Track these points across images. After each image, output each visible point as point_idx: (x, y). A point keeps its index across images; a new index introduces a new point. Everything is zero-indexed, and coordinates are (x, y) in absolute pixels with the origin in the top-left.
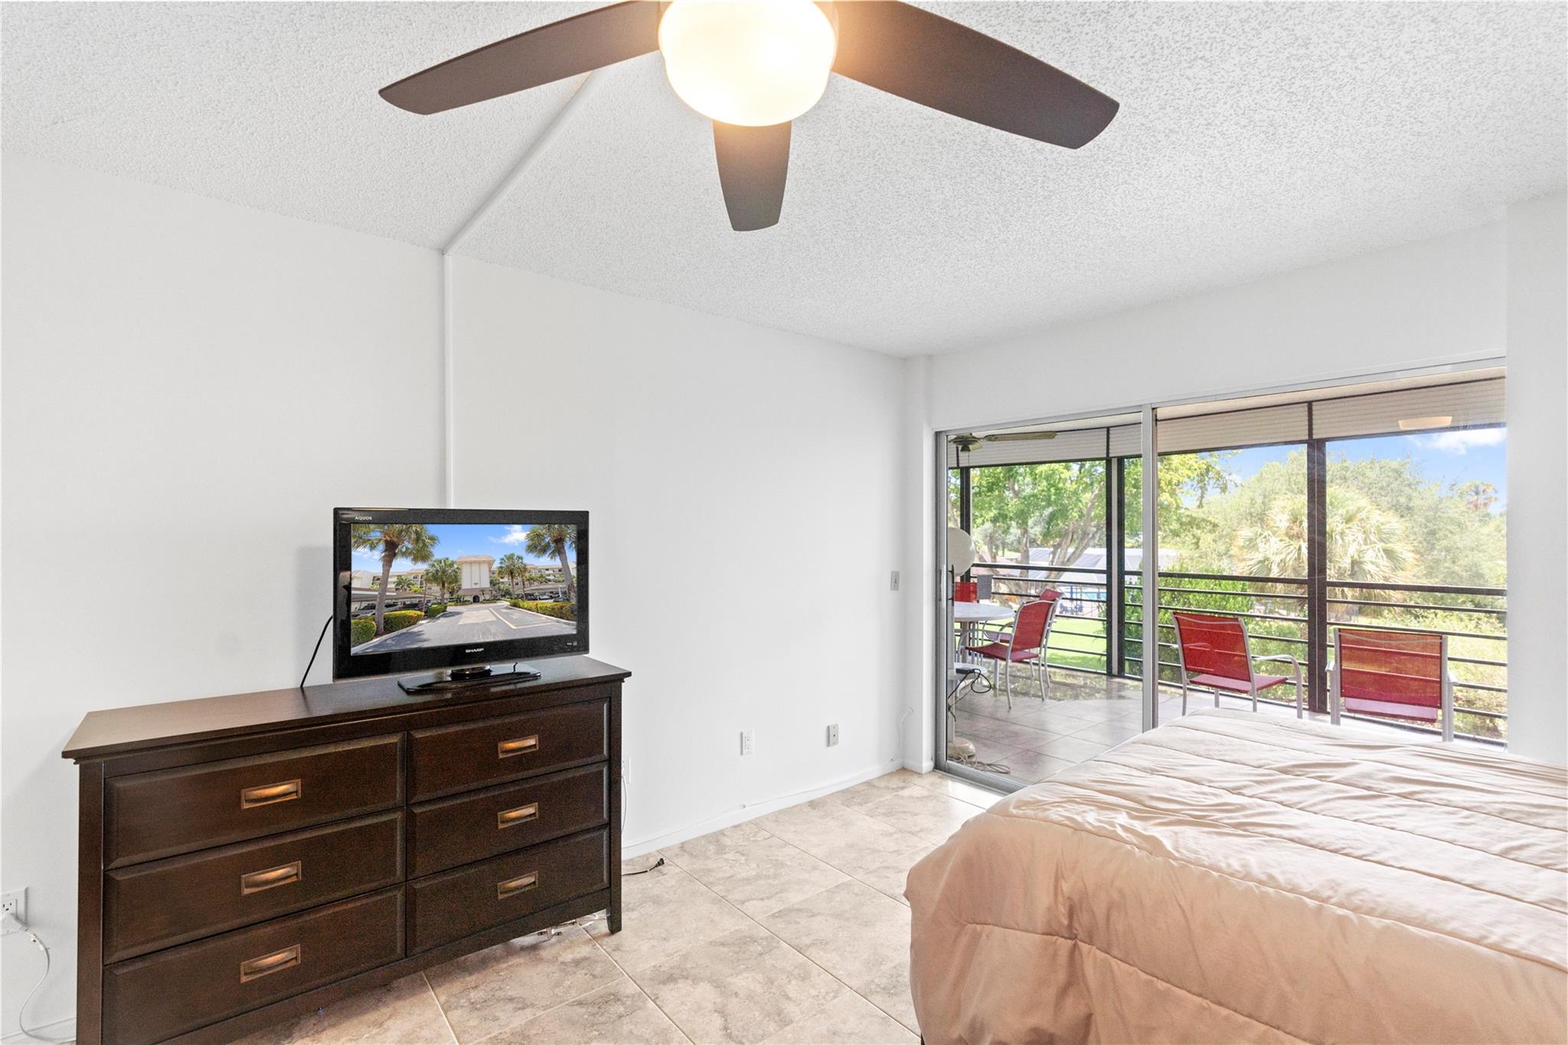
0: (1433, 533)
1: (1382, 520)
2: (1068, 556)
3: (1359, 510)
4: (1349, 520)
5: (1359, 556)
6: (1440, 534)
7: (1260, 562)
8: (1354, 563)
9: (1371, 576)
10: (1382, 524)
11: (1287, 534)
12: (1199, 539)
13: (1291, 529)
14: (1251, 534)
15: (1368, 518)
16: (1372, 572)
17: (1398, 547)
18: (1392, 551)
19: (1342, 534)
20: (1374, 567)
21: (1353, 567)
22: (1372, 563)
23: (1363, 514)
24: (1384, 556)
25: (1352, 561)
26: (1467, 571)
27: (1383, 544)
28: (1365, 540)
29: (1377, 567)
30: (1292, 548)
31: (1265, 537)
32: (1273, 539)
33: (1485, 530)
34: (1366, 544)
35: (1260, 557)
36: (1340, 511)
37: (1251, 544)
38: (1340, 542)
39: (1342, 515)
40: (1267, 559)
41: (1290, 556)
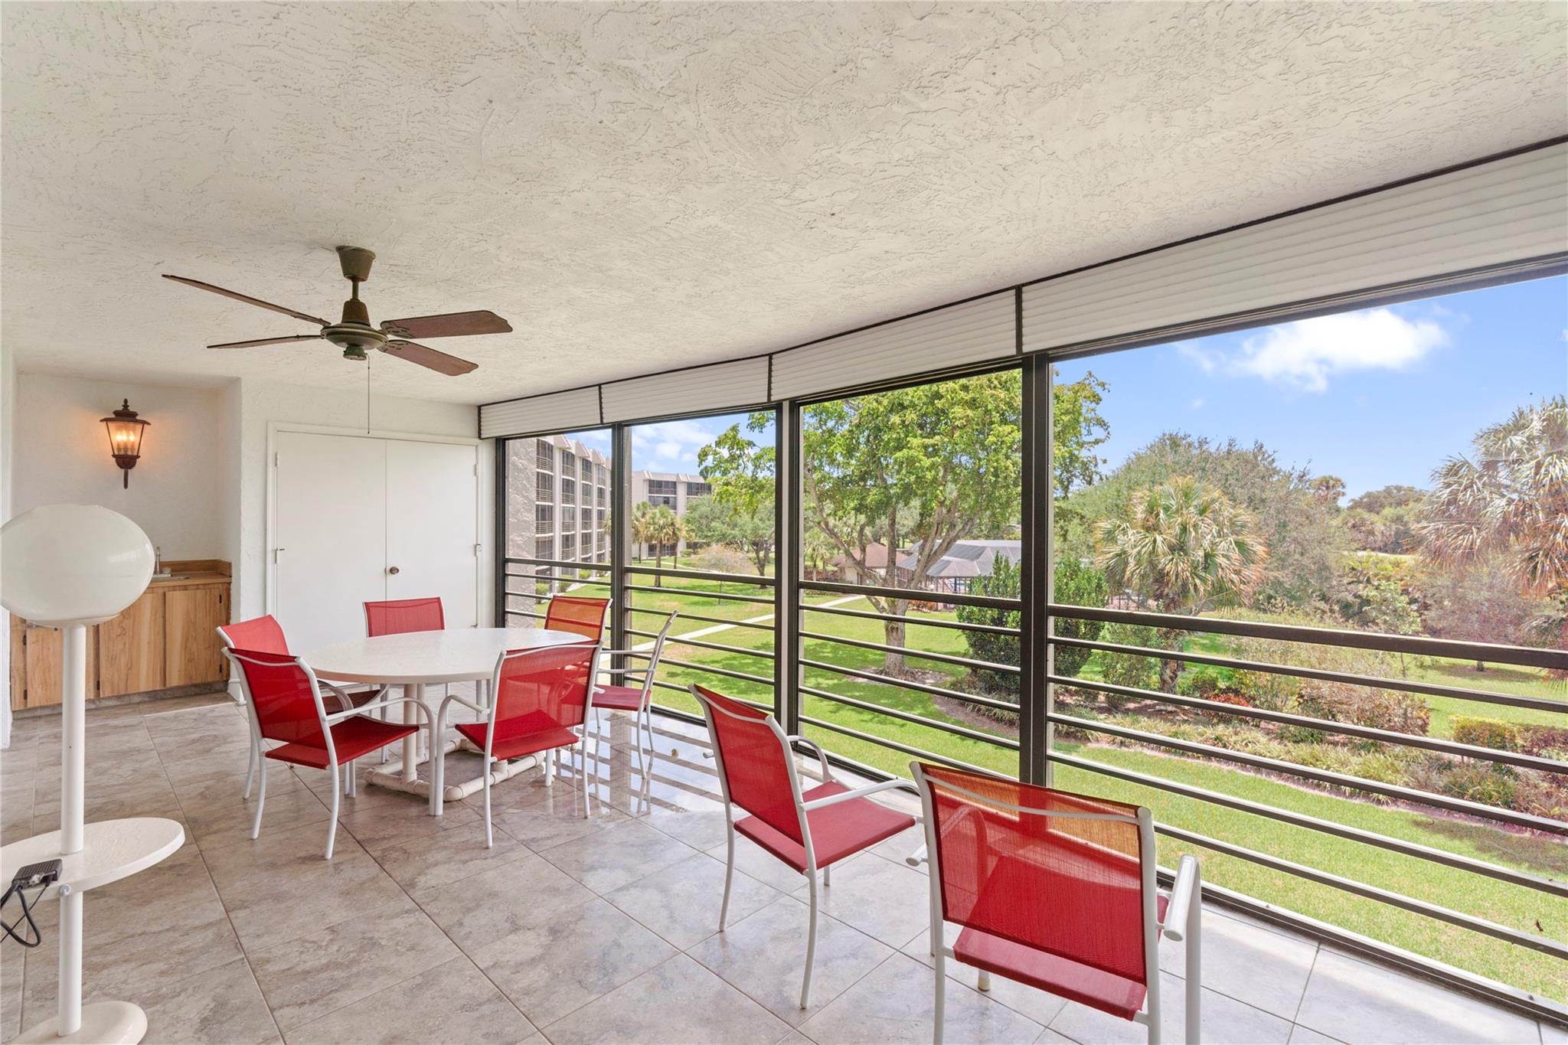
0: (1284, 525)
1: (1234, 512)
2: (934, 549)
3: (1213, 501)
4: (1202, 512)
5: (1211, 548)
6: (1291, 526)
7: (1117, 555)
8: (1207, 556)
9: (1222, 569)
10: (1235, 517)
11: (1143, 527)
12: (1067, 531)
13: (1148, 521)
14: (1109, 526)
15: (1220, 509)
16: (1223, 565)
17: (1249, 540)
18: (1243, 543)
19: (1195, 526)
20: (1225, 560)
21: (1206, 561)
22: (1223, 555)
23: (1217, 506)
24: (1236, 549)
25: (1205, 554)
26: (1314, 563)
27: (1235, 536)
28: (1219, 532)
29: (1228, 560)
30: (1147, 540)
31: (1124, 529)
32: (1130, 532)
33: (1334, 523)
34: (1219, 536)
35: (1117, 549)
36: (1195, 503)
37: (1110, 537)
38: (1193, 534)
39: (1196, 506)
40: (1125, 552)
41: (1144, 550)
